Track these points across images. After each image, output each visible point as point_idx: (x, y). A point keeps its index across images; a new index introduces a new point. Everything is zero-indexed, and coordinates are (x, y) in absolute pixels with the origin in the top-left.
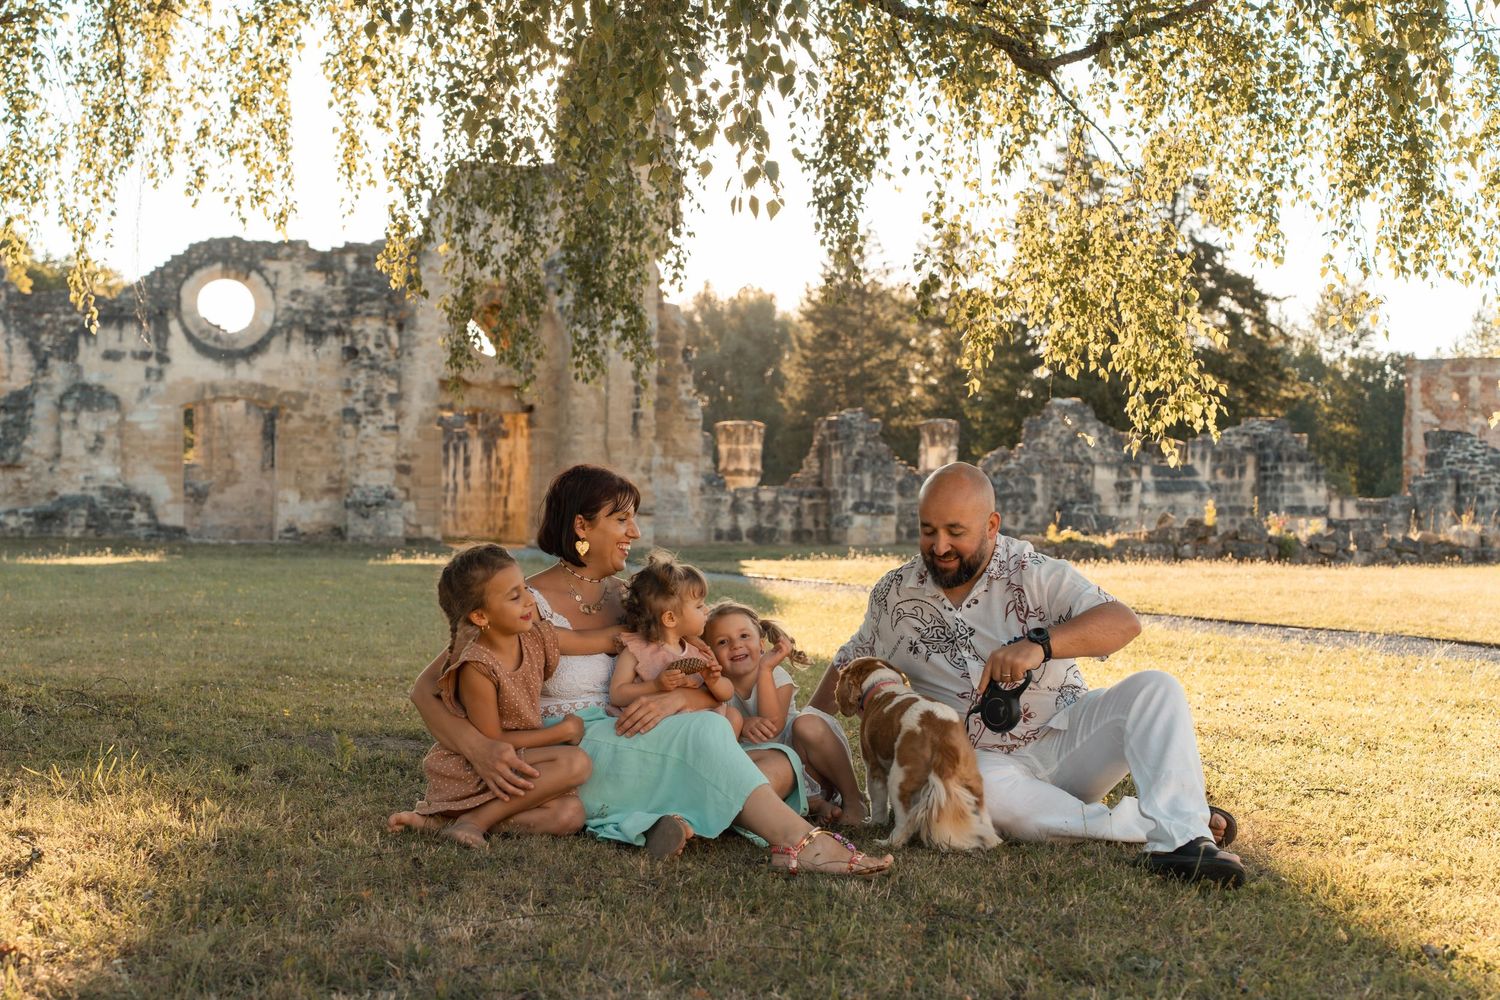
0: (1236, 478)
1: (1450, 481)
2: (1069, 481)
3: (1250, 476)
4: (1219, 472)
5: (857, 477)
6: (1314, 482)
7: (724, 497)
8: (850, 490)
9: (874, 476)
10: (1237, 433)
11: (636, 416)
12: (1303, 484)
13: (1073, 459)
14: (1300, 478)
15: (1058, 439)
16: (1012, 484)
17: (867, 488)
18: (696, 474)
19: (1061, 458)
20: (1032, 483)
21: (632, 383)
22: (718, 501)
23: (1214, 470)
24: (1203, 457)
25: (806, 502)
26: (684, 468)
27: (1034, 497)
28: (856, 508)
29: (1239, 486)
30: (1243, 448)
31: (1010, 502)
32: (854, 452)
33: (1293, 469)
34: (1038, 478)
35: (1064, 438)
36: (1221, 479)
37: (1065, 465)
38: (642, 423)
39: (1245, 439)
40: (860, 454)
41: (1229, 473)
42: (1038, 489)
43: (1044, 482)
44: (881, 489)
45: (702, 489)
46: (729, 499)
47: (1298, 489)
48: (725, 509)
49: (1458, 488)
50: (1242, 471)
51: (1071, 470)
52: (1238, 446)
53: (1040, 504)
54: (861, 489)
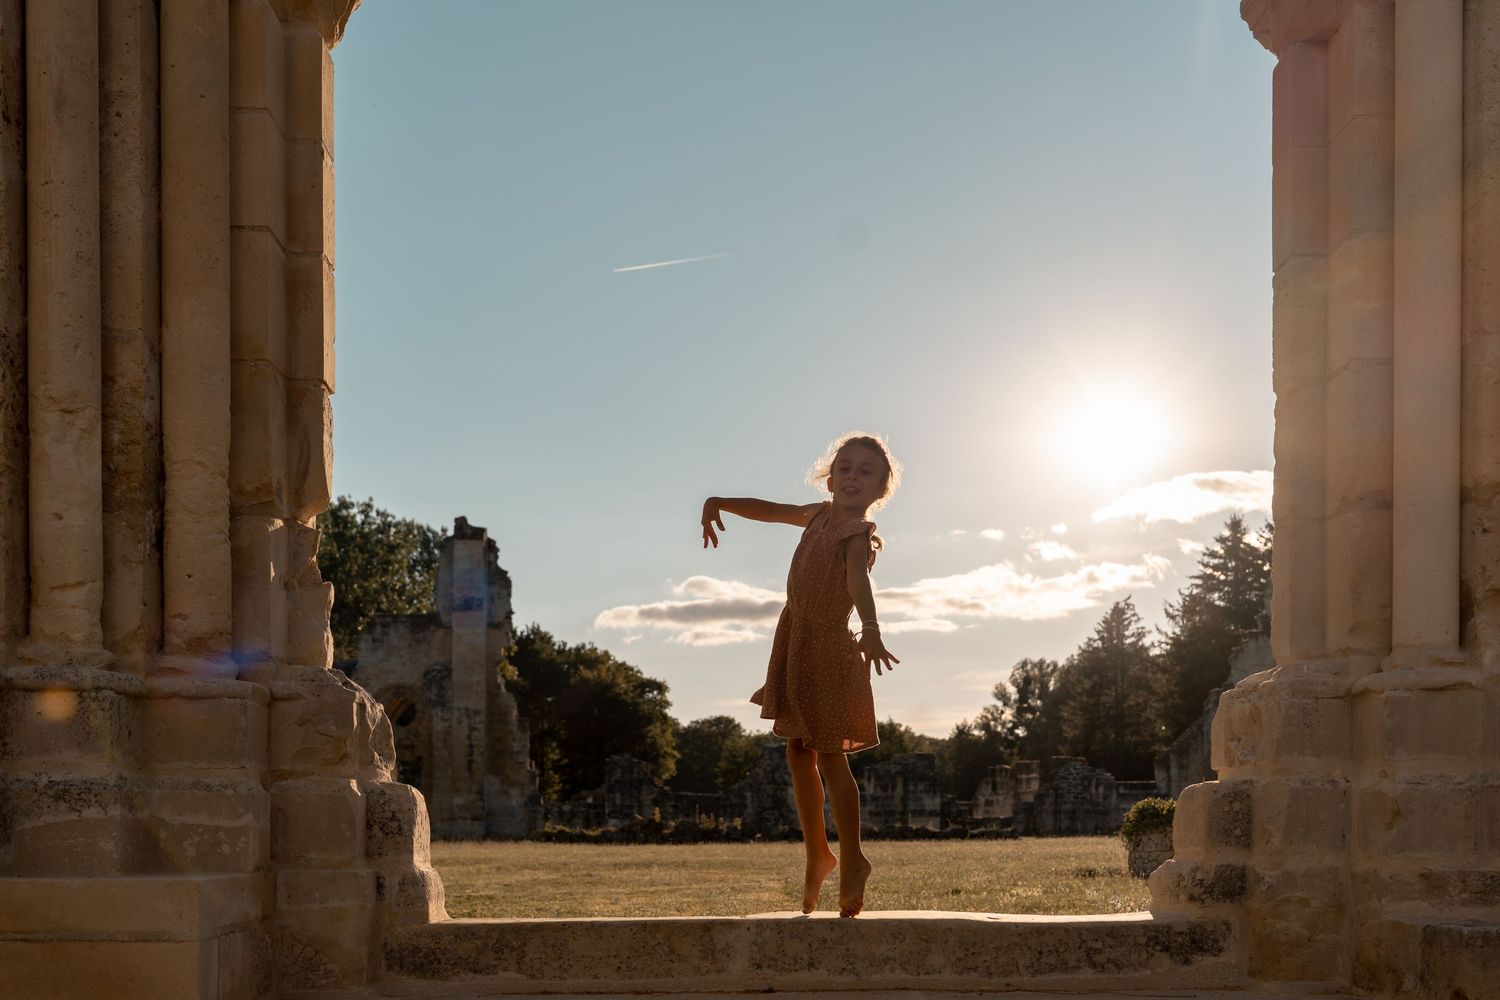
0: (890, 793)
1: (1051, 792)
2: (768, 795)
3: (899, 790)
4: (878, 788)
5: (611, 795)
6: (931, 794)
7: (539, 809)
8: (606, 804)
9: (622, 795)
10: (895, 763)
11: (470, 762)
12: (924, 795)
13: (773, 782)
14: (921, 792)
15: (765, 769)
16: (732, 798)
17: (618, 802)
18: (522, 795)
19: (765, 781)
20: (745, 797)
21: (467, 742)
22: (536, 811)
23: (875, 787)
24: (869, 780)
25: (592, 811)
26: (514, 792)
27: (746, 807)
28: (609, 815)
29: (892, 797)
30: (897, 773)
31: (729, 810)
32: (613, 780)
33: (916, 786)
34: (748, 794)
35: (769, 769)
36: (880, 793)
37: (768, 786)
38: (474, 766)
39: (899, 767)
40: (616, 782)
41: (885, 789)
42: (748, 802)
43: (753, 797)
44: (627, 802)
45: (526, 804)
46: (543, 810)
47: (921, 799)
48: (540, 816)
49: (1057, 796)
50: (894, 788)
51: (770, 789)
52: (893, 771)
53: (750, 810)
54: (614, 803)
